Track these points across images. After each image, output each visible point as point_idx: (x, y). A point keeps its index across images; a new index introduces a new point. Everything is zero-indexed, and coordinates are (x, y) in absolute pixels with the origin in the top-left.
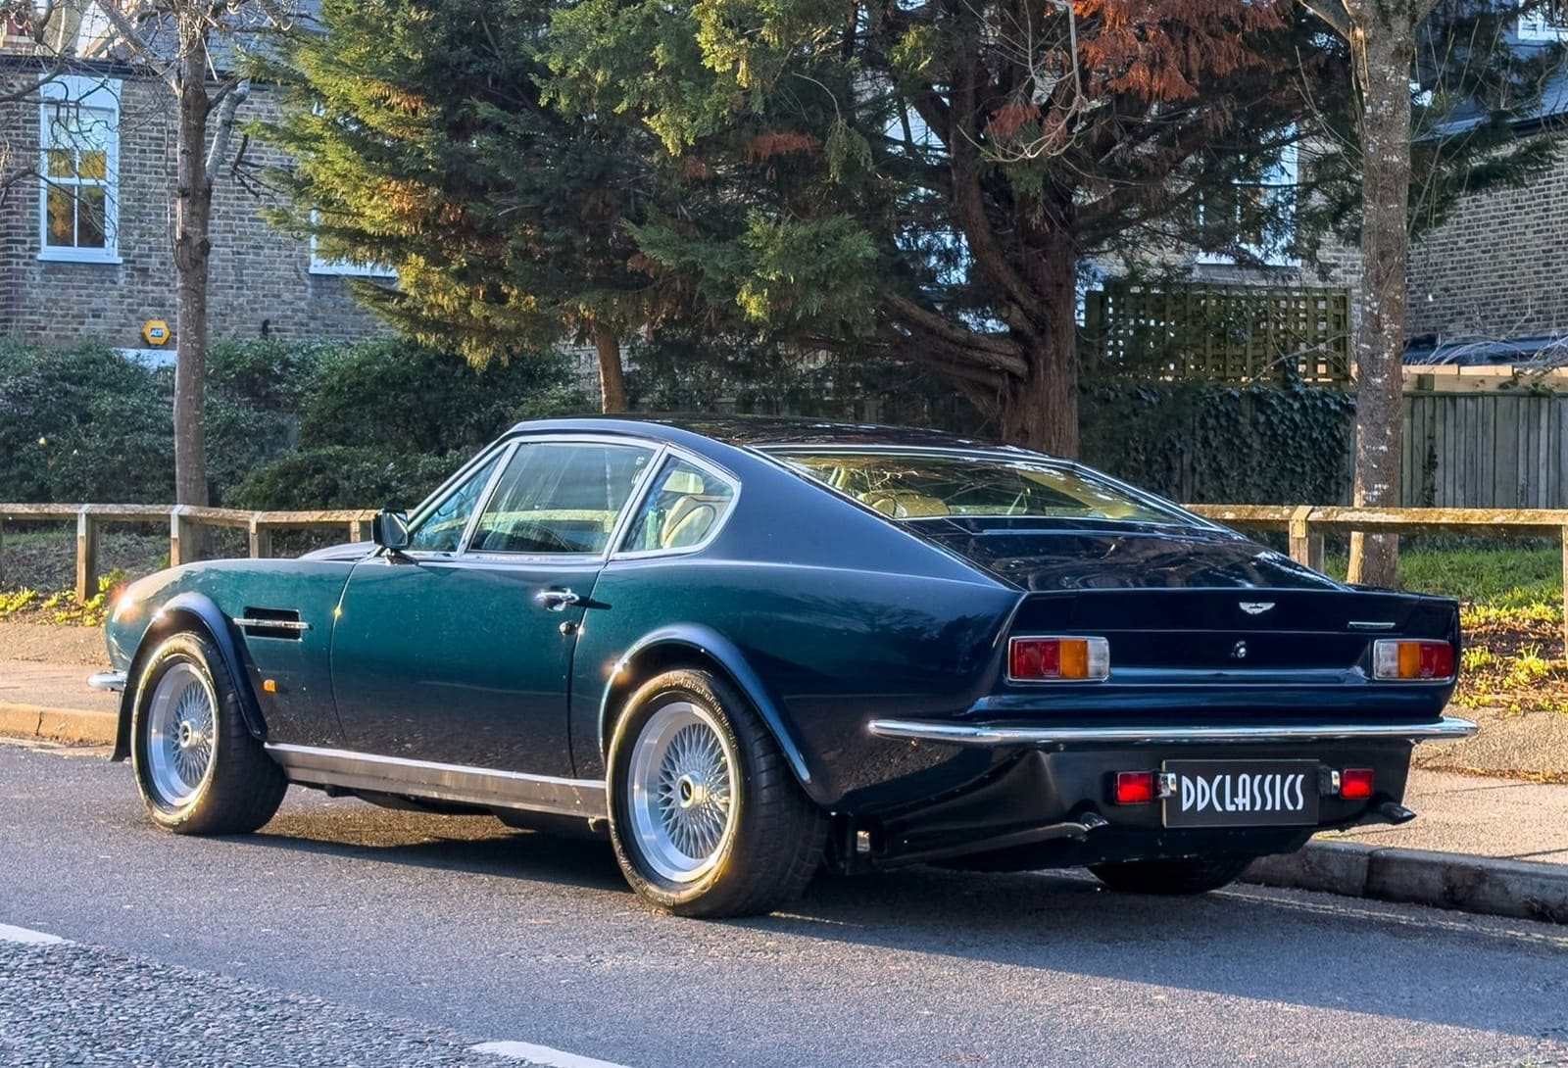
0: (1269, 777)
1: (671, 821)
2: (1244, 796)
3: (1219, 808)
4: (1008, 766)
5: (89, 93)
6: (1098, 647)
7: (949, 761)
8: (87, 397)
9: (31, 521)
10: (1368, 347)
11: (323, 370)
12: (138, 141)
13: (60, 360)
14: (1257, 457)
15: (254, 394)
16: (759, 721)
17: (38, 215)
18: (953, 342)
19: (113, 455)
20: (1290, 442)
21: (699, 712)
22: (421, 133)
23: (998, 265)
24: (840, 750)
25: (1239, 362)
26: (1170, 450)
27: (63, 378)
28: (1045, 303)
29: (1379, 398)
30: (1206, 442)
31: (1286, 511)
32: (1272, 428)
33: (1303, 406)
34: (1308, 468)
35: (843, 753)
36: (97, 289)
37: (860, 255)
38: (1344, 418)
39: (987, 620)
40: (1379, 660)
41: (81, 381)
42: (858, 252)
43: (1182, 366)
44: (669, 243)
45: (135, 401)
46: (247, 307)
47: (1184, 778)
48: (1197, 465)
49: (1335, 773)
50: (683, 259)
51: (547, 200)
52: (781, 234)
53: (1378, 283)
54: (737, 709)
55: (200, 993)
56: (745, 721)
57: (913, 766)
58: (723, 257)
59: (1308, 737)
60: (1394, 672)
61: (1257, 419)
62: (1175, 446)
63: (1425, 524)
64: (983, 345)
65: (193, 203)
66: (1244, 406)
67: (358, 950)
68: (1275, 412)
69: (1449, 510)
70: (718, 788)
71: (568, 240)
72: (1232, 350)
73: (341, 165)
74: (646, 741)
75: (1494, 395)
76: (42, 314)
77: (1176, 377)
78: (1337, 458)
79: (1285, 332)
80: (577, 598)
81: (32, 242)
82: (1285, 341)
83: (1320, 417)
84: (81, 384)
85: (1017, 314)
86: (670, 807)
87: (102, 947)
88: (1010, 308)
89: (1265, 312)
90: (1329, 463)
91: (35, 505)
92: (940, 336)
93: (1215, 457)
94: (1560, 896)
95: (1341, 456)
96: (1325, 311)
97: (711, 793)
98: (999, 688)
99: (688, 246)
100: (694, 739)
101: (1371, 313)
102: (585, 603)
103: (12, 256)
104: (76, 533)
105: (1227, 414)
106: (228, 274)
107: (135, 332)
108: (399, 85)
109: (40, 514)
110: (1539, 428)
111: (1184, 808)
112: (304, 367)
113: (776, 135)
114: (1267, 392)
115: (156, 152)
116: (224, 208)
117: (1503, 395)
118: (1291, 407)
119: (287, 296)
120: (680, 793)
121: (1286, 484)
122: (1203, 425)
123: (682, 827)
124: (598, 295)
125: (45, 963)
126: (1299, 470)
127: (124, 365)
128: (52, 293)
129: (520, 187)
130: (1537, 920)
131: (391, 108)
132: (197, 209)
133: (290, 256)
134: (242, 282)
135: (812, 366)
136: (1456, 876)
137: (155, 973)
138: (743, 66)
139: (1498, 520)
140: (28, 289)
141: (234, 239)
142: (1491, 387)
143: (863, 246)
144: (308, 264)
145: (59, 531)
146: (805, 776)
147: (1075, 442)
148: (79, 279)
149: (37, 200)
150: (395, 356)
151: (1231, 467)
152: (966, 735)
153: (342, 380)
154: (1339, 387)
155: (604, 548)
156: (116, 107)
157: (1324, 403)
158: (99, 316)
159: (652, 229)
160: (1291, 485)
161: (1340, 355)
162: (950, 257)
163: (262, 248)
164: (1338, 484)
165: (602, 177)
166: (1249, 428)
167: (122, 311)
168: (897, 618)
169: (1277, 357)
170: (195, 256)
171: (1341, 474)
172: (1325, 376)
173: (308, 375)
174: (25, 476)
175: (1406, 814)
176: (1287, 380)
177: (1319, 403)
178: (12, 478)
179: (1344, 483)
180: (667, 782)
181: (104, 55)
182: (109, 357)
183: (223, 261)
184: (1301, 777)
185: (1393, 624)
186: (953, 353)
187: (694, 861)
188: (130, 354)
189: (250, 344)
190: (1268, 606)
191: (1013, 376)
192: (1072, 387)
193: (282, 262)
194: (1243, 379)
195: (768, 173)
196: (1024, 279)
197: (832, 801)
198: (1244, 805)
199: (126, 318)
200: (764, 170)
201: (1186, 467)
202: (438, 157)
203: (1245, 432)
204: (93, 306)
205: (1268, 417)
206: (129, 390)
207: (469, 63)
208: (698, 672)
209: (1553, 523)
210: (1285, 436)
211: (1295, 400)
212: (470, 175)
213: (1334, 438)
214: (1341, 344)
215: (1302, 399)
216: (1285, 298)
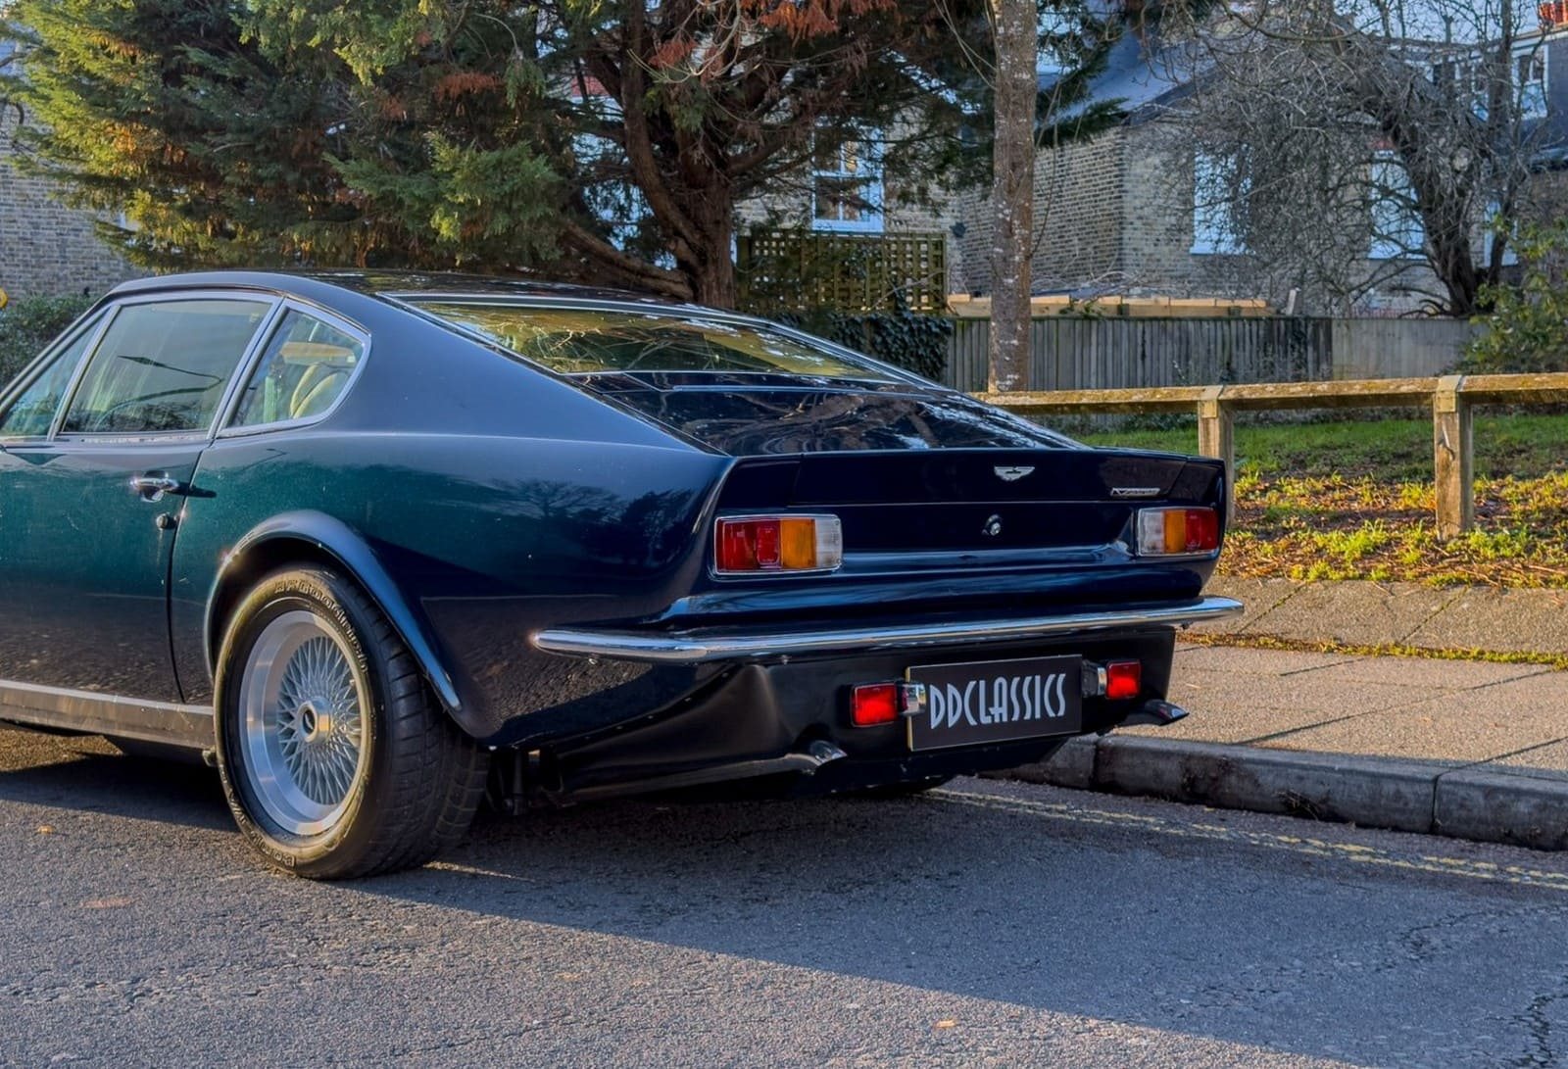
0: (1028, 679)
1: (294, 757)
2: (1000, 705)
3: (973, 722)
4: (717, 684)
6: (827, 531)
7: (638, 679)
10: (1001, 251)
16: (394, 634)
18: (630, 270)
21: (321, 622)
22: (139, 78)
23: (666, 204)
24: (506, 663)
25: (861, 293)
28: (705, 237)
29: (1010, 297)
32: (886, 347)
33: (911, 330)
35: (510, 666)
37: (539, 178)
38: (943, 339)
39: (683, 497)
40: (1144, 532)
42: (537, 175)
43: (815, 297)
44: (370, 174)
46: (70, 277)
47: (932, 687)
49: (1101, 671)
50: (383, 188)
51: (258, 138)
52: (466, 159)
53: (1010, 192)
54: (365, 618)
56: (376, 634)
57: (594, 686)
58: (418, 187)
59: (1068, 629)
60: (1160, 545)
61: (875, 340)
63: (1067, 405)
66: (864, 329)
68: (890, 334)
69: (1088, 392)
70: (348, 717)
71: (280, 176)
72: (854, 284)
73: (66, 109)
74: (258, 664)
75: (1056, 319)
79: (895, 269)
80: (176, 485)
82: (896, 277)
83: (924, 338)
85: (682, 246)
86: (292, 740)
88: (676, 242)
89: (880, 253)
92: (618, 265)
94: (1322, 789)
96: (927, 253)
97: (340, 724)
98: (702, 585)
99: (386, 176)
100: (318, 655)
101: (1004, 220)
102: (184, 490)
105: (851, 336)
106: (54, 251)
108: (116, 34)
110: (1090, 345)
111: (933, 725)
113: (463, 75)
114: (882, 318)
117: (1063, 318)
118: (901, 329)
119: (103, 269)
120: (301, 723)
123: (306, 765)
124: (311, 226)
129: (233, 126)
130: (1296, 816)
131: (110, 55)
134: (64, 257)
136: (1197, 768)
139: (1135, 398)
141: (57, 223)
142: (1053, 313)
143: (541, 170)
146: (454, 702)
152: (660, 650)
154: (938, 313)
155: (210, 424)
157: (927, 326)
159: (354, 163)
161: (939, 287)
162: (623, 212)
163: (81, 230)
165: (309, 118)
166: (869, 347)
168: (573, 499)
169: (889, 290)
172: (928, 305)
175: (1175, 713)
176: (897, 308)
177: (924, 327)
180: (287, 709)
183: (49, 240)
184: (1062, 676)
185: (1157, 490)
186: (629, 281)
187: (320, 807)
190: (1027, 471)
194: (863, 308)
195: (458, 109)
196: (688, 217)
197: (488, 734)
198: (1001, 715)
200: (453, 106)
202: (153, 99)
205: (884, 338)
207: (181, 15)
208: (317, 573)
209: (1188, 399)
210: (897, 354)
211: (905, 324)
212: (187, 117)
213: (935, 354)
214: (939, 279)
215: (910, 322)
216: (895, 242)
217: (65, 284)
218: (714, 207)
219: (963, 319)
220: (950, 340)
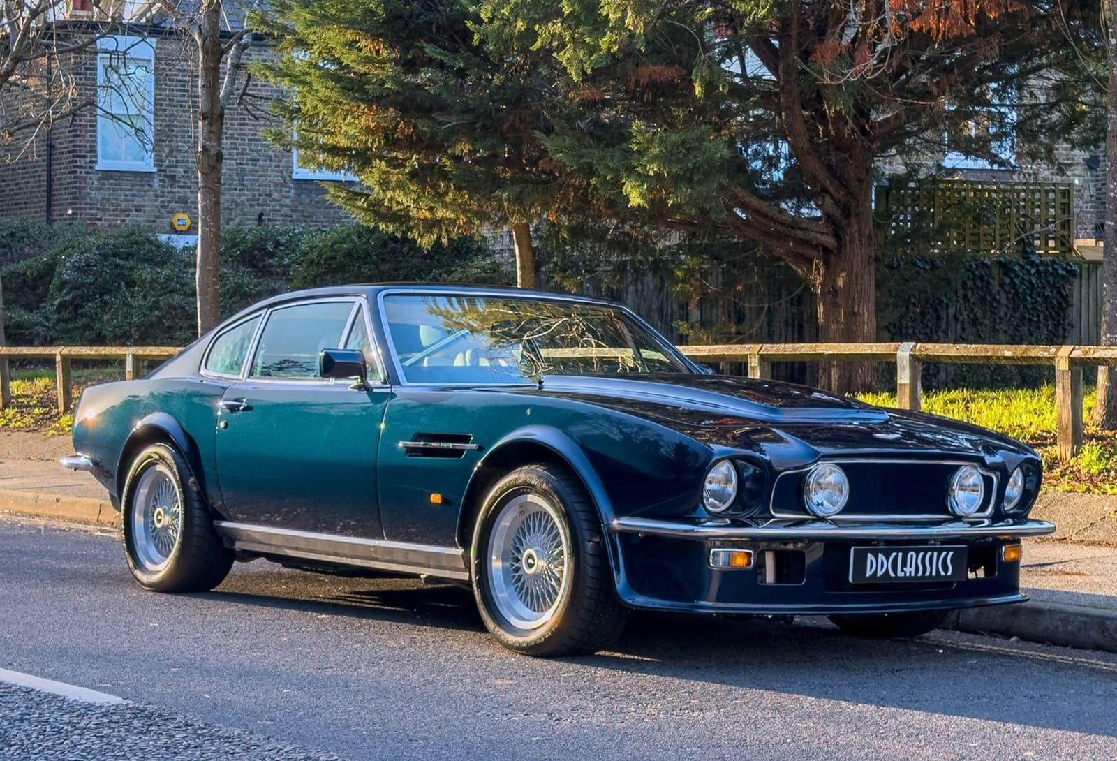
5: (133, 46)
8: (132, 269)
9: (91, 360)
10: (1112, 224)
11: (304, 248)
12: (168, 83)
13: (112, 242)
14: (1004, 309)
15: (253, 266)
17: (95, 137)
18: (781, 223)
19: (151, 311)
20: (1028, 298)
22: (383, 68)
23: (814, 165)
25: (990, 238)
26: (939, 304)
27: (115, 255)
28: (851, 194)
30: (965, 297)
31: (1053, 349)
32: (1015, 288)
33: (1038, 272)
34: (1042, 318)
36: (139, 190)
37: (718, 155)
38: (1069, 280)
41: (127, 257)
42: (716, 153)
43: (947, 241)
44: (571, 149)
45: (167, 271)
46: (247, 203)
48: (958, 316)
50: (582, 161)
51: (478, 117)
52: (656, 141)
55: (238, 750)
58: (613, 159)
61: (1003, 280)
62: (942, 301)
64: (804, 225)
65: (210, 124)
66: (993, 271)
67: (363, 709)
68: (1017, 276)
71: (494, 148)
72: (985, 229)
73: (324, 93)
76: (98, 209)
77: (943, 250)
78: (1064, 310)
79: (1024, 216)
81: (91, 157)
82: (1024, 223)
83: (1051, 279)
84: (127, 259)
85: (829, 202)
87: (156, 707)
88: (824, 198)
89: (1009, 201)
90: (1058, 313)
91: (95, 348)
93: (972, 310)
95: (1067, 308)
96: (1054, 200)
99: (586, 151)
101: (1114, 198)
103: (77, 167)
104: (125, 368)
105: (982, 278)
106: (233, 180)
107: (166, 221)
108: (365, 33)
109: (99, 355)
112: (291, 246)
113: (652, 67)
114: (1011, 261)
115: (181, 91)
116: (230, 132)
118: (1029, 271)
119: (276, 195)
121: (1026, 329)
122: (964, 285)
124: (519, 188)
125: (110, 722)
126: (1035, 319)
127: (158, 246)
128: (106, 194)
129: (457, 108)
131: (360, 50)
132: (214, 129)
133: (278, 166)
134: (243, 185)
135: (668, 243)
137: (199, 732)
138: (629, 14)
140: (88, 190)
141: (237, 154)
143: (720, 151)
144: (292, 172)
145: (112, 367)
147: (873, 298)
148: (125, 183)
149: (95, 126)
150: (359, 237)
151: (985, 317)
153: (320, 255)
154: (1064, 257)
156: (152, 58)
157: (1054, 269)
158: (140, 211)
159: (557, 138)
160: (1029, 330)
161: (1066, 233)
162: (771, 162)
163: (258, 160)
164: (1064, 330)
165: (519, 99)
166: (998, 288)
167: (156, 206)
169: (1018, 235)
170: (213, 162)
171: (1067, 322)
172: (1054, 249)
173: (293, 251)
174: (86, 327)
176: (1025, 251)
177: (1050, 269)
178: (78, 328)
179: (1069, 328)
181: (143, 20)
182: (148, 240)
183: (230, 170)
186: (780, 232)
188: (163, 238)
189: (251, 230)
191: (826, 249)
192: (870, 257)
193: (272, 171)
194: (993, 252)
195: (646, 96)
196: (834, 175)
199: (159, 211)
200: (642, 93)
201: (951, 317)
202: (395, 85)
203: (994, 291)
204: (135, 203)
205: (1012, 280)
206: (162, 264)
207: (418, 16)
210: (1024, 294)
211: (1032, 266)
212: (419, 99)
213: (1061, 295)
214: (1066, 225)
215: (1037, 266)
216: (1024, 191)
217: (242, 210)
218: (857, 167)
219: (1089, 262)
220: (1076, 283)
